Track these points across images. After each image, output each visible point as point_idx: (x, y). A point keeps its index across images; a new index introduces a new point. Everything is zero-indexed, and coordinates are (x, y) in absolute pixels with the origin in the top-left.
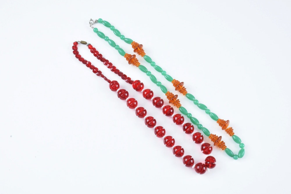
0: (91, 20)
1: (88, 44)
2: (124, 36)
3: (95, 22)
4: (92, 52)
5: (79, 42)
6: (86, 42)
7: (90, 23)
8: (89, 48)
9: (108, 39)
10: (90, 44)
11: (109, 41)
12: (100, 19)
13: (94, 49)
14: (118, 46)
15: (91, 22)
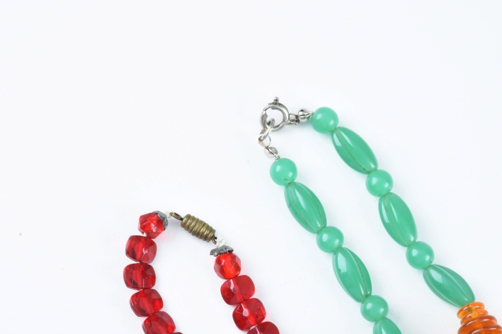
0: (276, 104)
1: (220, 244)
2: (430, 252)
3: (293, 117)
4: (228, 295)
5: (171, 220)
6: (212, 230)
7: (264, 117)
8: (222, 271)
9: (337, 242)
10: (231, 252)
11: (341, 257)
12: (323, 110)
13: (246, 284)
14: (383, 303)
15: (274, 115)
